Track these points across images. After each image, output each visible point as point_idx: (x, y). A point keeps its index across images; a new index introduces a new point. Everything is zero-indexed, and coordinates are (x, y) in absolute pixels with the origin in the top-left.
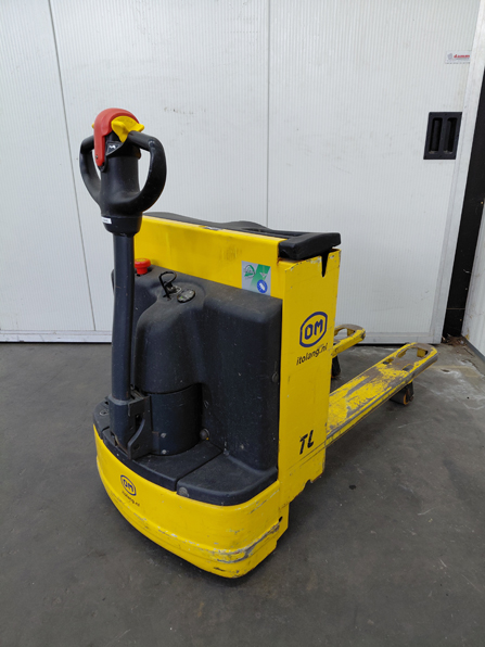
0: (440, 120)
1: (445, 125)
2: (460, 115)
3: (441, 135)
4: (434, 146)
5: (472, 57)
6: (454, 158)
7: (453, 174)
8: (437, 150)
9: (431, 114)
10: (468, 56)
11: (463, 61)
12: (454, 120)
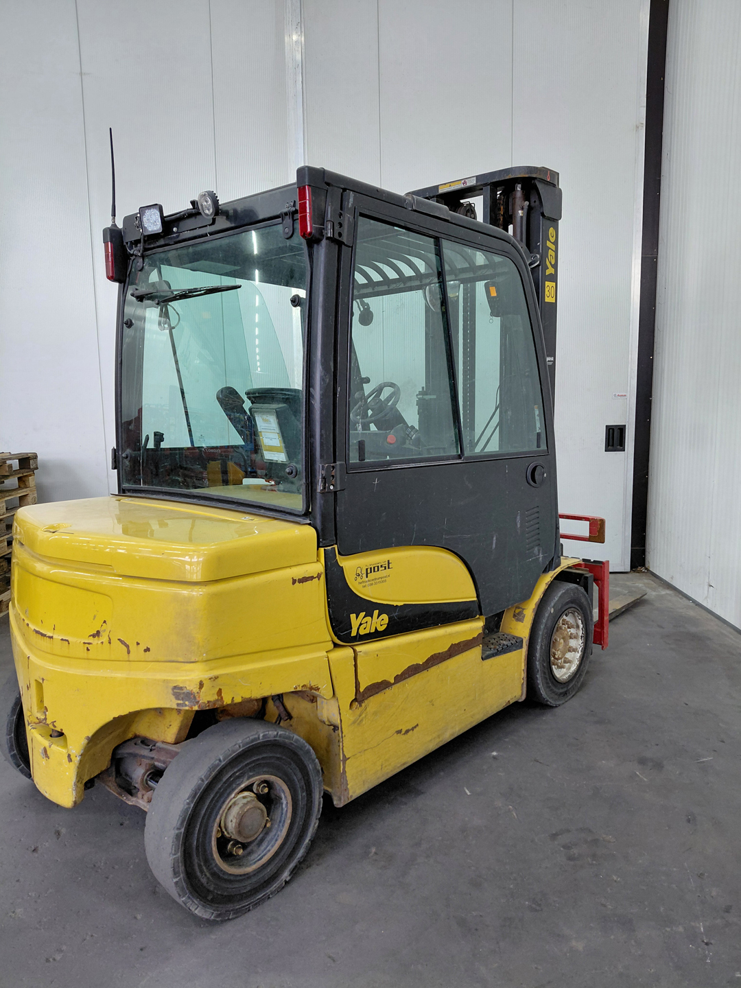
0: (613, 429)
1: (615, 433)
2: (625, 426)
3: (614, 439)
4: (611, 443)
5: (628, 395)
6: (624, 451)
7: (625, 459)
8: (613, 446)
9: (606, 426)
10: (625, 395)
11: (623, 398)
12: (622, 429)
